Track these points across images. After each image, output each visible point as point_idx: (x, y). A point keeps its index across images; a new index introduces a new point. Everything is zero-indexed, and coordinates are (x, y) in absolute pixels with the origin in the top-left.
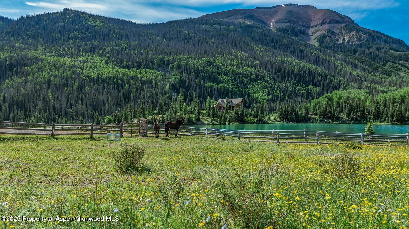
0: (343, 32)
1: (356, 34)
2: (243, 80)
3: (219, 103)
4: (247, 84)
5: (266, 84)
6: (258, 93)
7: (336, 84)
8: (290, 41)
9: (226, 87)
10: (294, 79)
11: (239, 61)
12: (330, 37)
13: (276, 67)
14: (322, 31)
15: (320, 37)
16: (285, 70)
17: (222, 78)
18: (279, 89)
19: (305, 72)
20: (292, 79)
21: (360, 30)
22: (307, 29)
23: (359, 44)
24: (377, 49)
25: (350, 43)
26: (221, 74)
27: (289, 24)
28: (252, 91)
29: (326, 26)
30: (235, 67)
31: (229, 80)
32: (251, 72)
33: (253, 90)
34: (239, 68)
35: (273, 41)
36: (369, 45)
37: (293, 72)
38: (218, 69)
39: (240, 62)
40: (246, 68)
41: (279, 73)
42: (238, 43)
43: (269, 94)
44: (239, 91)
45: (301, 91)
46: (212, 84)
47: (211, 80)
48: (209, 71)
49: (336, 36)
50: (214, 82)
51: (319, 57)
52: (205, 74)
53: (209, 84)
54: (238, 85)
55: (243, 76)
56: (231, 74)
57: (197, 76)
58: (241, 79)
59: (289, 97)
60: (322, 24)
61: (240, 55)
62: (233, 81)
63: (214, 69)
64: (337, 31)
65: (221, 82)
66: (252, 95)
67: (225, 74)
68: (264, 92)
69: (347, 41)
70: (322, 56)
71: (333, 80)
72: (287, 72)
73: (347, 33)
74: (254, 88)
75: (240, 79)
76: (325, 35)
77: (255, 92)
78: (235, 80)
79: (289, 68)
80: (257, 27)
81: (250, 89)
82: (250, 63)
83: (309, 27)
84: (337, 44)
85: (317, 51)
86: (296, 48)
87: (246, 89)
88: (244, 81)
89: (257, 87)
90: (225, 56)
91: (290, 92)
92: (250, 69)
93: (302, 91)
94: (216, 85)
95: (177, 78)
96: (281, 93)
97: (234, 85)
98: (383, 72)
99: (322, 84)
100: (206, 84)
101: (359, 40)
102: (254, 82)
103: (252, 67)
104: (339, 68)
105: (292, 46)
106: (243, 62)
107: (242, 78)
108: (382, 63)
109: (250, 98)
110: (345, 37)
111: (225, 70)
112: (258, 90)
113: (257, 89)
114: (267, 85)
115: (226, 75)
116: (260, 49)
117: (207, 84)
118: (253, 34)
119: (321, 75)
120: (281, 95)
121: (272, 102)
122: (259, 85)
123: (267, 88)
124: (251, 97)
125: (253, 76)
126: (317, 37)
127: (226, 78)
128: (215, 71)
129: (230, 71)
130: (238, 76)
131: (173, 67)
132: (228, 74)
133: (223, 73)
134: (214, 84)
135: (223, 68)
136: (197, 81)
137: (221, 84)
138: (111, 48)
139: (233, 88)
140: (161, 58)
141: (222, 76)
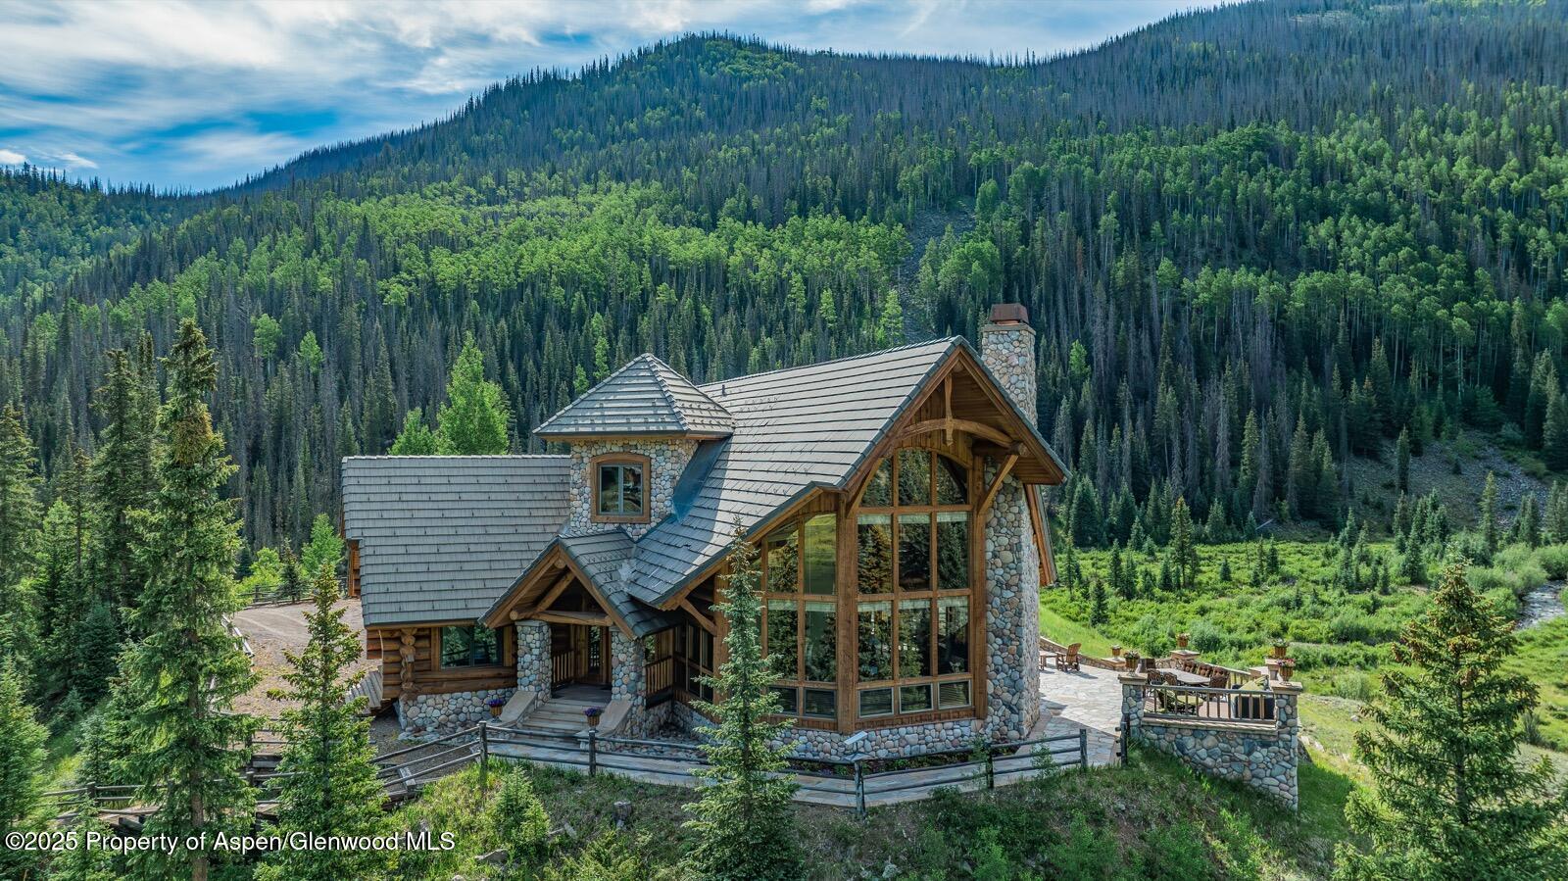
2: (1519, 244)
9: (1358, 291)
11: (1505, 129)
17: (1338, 239)
26: (1338, 213)
30: (1462, 164)
31: (1392, 247)
34: (1497, 163)
38: (1318, 179)
39: (1508, 132)
44: (1480, 316)
46: (1242, 277)
47: (1247, 255)
53: (1205, 284)
54: (1470, 278)
55: (1522, 215)
56: (1415, 207)
58: (1505, 237)
63: (1287, 185)
65: (1324, 261)
67: (1364, 210)
75: (1495, 236)
78: (1449, 245)
87: (1547, 301)
88: (1532, 245)
90: (1399, 111)
94: (1272, 280)
95: (979, 254)
97: (1430, 278)
100: (1187, 283)
107: (1514, 228)
115: (1375, 213)
117: (1195, 277)
127: (1374, 233)
128: (1296, 194)
129: (1418, 186)
130: (1477, 218)
131: (1001, 194)
132: (1397, 206)
133: (1354, 203)
134: (1263, 278)
135: (1364, 175)
136: (1121, 268)
137: (1316, 274)
138: (745, 150)
139: (1425, 300)
140: (957, 158)
141: (1342, 221)
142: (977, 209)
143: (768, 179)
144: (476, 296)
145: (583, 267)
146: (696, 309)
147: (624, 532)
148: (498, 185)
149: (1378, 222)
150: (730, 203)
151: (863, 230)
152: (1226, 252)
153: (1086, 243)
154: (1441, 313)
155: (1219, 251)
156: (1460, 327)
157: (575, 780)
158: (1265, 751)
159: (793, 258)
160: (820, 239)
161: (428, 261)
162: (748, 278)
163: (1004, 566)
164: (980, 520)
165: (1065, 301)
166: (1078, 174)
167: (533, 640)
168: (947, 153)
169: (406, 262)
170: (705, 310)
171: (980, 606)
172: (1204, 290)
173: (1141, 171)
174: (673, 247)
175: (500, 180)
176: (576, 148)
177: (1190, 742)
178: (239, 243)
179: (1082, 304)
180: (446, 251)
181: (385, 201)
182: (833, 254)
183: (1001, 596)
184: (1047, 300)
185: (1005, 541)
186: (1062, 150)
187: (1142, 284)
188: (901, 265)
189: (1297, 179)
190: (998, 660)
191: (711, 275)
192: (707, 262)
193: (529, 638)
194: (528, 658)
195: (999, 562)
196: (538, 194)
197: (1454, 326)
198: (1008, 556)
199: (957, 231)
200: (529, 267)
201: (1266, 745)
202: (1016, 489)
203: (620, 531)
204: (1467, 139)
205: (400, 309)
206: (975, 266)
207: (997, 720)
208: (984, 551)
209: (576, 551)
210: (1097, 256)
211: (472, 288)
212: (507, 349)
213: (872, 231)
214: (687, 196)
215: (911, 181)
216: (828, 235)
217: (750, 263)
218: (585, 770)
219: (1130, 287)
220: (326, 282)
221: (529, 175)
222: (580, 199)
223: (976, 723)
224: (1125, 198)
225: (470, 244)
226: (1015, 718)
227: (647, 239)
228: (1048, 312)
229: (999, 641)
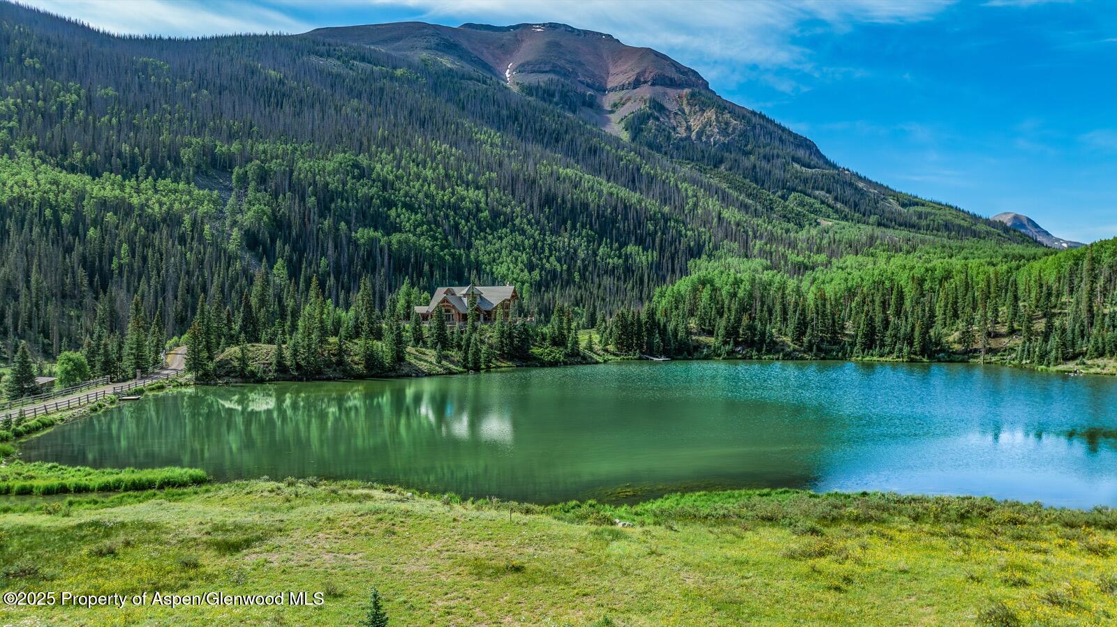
0: (687, 111)
1: (716, 116)
2: (457, 225)
3: (444, 300)
4: (470, 236)
5: (519, 238)
6: (502, 263)
7: (692, 244)
8: (561, 124)
9: (414, 243)
10: (588, 227)
12: (658, 119)
13: (541, 191)
14: (637, 102)
15: (633, 119)
16: (564, 201)
17: (399, 217)
18: (554, 252)
19: (615, 209)
20: (583, 226)
21: (725, 108)
22: (598, 95)
23: (724, 144)
24: (764, 157)
25: (704, 139)
26: (396, 205)
27: (552, 76)
29: (646, 92)
31: (421, 224)
32: (478, 203)
33: (489, 255)
34: (444, 189)
35: (516, 119)
36: (746, 145)
37: (585, 206)
38: (384, 189)
39: (442, 171)
40: (460, 190)
41: (550, 208)
42: (427, 117)
43: (531, 267)
44: (453, 255)
45: (611, 260)
46: (372, 233)
47: (367, 222)
48: (359, 195)
49: (669, 119)
50: (376, 229)
51: (638, 170)
52: (348, 202)
53: (363, 234)
54: (447, 240)
55: (455, 213)
56: (422, 206)
57: (324, 210)
58: (452, 222)
59: (583, 277)
60: (637, 84)
61: (439, 152)
62: (433, 226)
63: (374, 190)
64: (672, 106)
65: (397, 229)
66: (488, 270)
67: (405, 205)
68: (517, 259)
69: (697, 132)
70: (647, 166)
71: (684, 231)
72: (569, 205)
73: (695, 113)
74: (489, 247)
75: (449, 221)
76: (644, 114)
77: (494, 261)
78: (438, 225)
79: (575, 197)
80: (471, 79)
81: (481, 253)
82: (470, 176)
83: (603, 90)
84: (675, 139)
85: (633, 153)
86: (578, 143)
87: (469, 250)
88: (461, 227)
89: (497, 246)
90: (398, 151)
91: (583, 260)
92: (472, 194)
93: (613, 258)
94: (383, 236)
95: (264, 213)
96: (561, 266)
97: (435, 239)
98: (785, 217)
99: (657, 241)
100: (353, 234)
101: (724, 132)
102: (488, 230)
103: (478, 188)
104: (691, 201)
105: (568, 137)
106: (451, 172)
107: (454, 219)
108: (779, 193)
110: (692, 123)
111: (406, 195)
112: (500, 253)
113: (499, 251)
114: (523, 242)
115: (409, 207)
116: (490, 139)
117: (356, 232)
118: (462, 96)
119: (652, 218)
120: (562, 270)
121: (543, 289)
122: (504, 241)
123: (524, 249)
125: (484, 214)
126: (626, 117)
127: (412, 217)
128: (379, 194)
129: (421, 196)
130: (442, 212)
132: (417, 206)
133: (401, 202)
134: (379, 234)
135: (401, 188)
137: (397, 234)
139: (435, 248)
141: (399, 210)
149: (412, 212)
156: (447, 258)
162: (148, 212)
172: (361, 237)
173: (316, 176)
189: (376, 187)
197: (445, 258)
206: (264, 217)
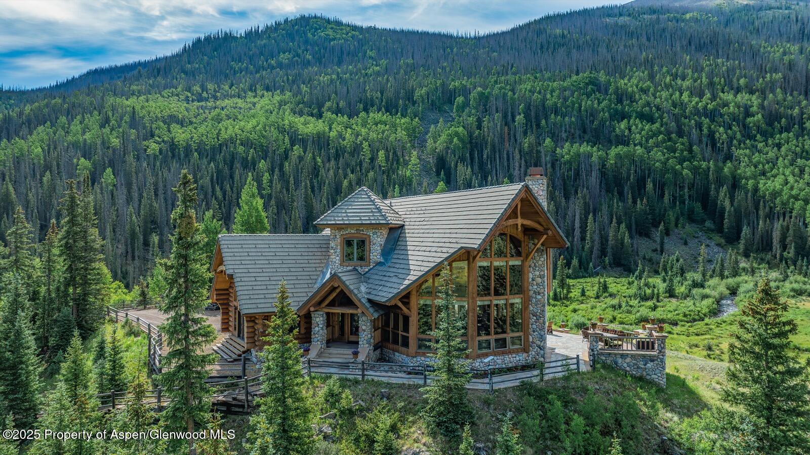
2: (711, 135)
4: (729, 148)
6: (775, 177)
11: (704, 79)
17: (630, 130)
26: (629, 117)
28: (749, 171)
30: (685, 95)
31: (655, 134)
32: (747, 108)
33: (756, 167)
34: (701, 95)
38: (620, 101)
40: (728, 97)
44: (695, 169)
46: (585, 148)
47: (586, 137)
52: (564, 117)
54: (690, 151)
55: (712, 121)
56: (665, 115)
57: (532, 126)
58: (705, 131)
61: (709, 65)
62: (673, 136)
63: (605, 103)
65: (623, 141)
66: (750, 186)
67: (642, 116)
74: (756, 157)
75: (701, 130)
77: (763, 173)
78: (681, 134)
80: (771, 8)
81: (743, 164)
82: (742, 81)
87: (724, 162)
88: (717, 135)
89: (771, 155)
90: (656, 68)
92: (744, 97)
94: (599, 150)
95: (457, 134)
97: (673, 150)
100: (558, 150)
102: (758, 136)
103: (752, 92)
106: (716, 80)
107: (709, 127)
109: (739, 196)
111: (648, 104)
112: (775, 165)
113: (773, 162)
115: (647, 118)
117: (562, 147)
122: (783, 149)
124: (746, 194)
125: (756, 118)
127: (647, 127)
128: (609, 107)
129: (666, 105)
130: (693, 121)
131: (466, 104)
132: (657, 115)
133: (637, 112)
134: (595, 149)
135: (641, 99)
136: (527, 142)
137: (620, 147)
138: (334, 76)
139: (670, 161)
140: (444, 85)
141: (632, 121)
142: (454, 110)
143: (348, 93)
144: (196, 150)
145: (253, 136)
146: (314, 158)
147: (357, 270)
148: (203, 91)
149: (648, 122)
150: (328, 104)
151: (398, 120)
152: (577, 135)
153: (509, 129)
154: (678, 167)
155: (573, 135)
156: (687, 174)
157: (357, 382)
158: (652, 363)
159: (363, 134)
160: (376, 124)
161: (169, 131)
162: (340, 144)
163: (537, 284)
164: (527, 264)
165: (500, 157)
166: (505, 95)
167: (319, 320)
168: (439, 82)
169: (157, 132)
170: (319, 160)
171: (526, 303)
172: (567, 154)
173: (536, 94)
174: (300, 127)
175: (203, 88)
176: (243, 73)
177: (620, 361)
178: (63, 119)
179: (508, 160)
180: (179, 126)
181: (142, 98)
182: (383, 132)
183: (536, 298)
184: (491, 158)
185: (537, 273)
186: (496, 82)
187: (537, 150)
188: (418, 139)
189: (610, 100)
190: (534, 326)
191: (321, 142)
192: (318, 134)
193: (318, 320)
194: (317, 329)
195: (535, 282)
196: (226, 96)
197: (684, 173)
198: (539, 280)
199: (446, 122)
200: (224, 135)
201: (652, 361)
202: (543, 250)
203: (355, 270)
204: (687, 83)
205: (155, 157)
206: (455, 140)
207: (534, 353)
208: (528, 278)
209: (344, 278)
210: (515, 136)
211: (194, 147)
212: (215, 178)
213: (403, 121)
214: (305, 100)
215: (421, 96)
216: (381, 122)
217: (341, 136)
218: (360, 378)
219: (531, 151)
220: (115, 142)
221: (219, 86)
222: (248, 100)
223: (525, 355)
224: (528, 108)
225: (191, 123)
226: (542, 352)
227: (286, 122)
228: (491, 164)
229: (535, 318)
